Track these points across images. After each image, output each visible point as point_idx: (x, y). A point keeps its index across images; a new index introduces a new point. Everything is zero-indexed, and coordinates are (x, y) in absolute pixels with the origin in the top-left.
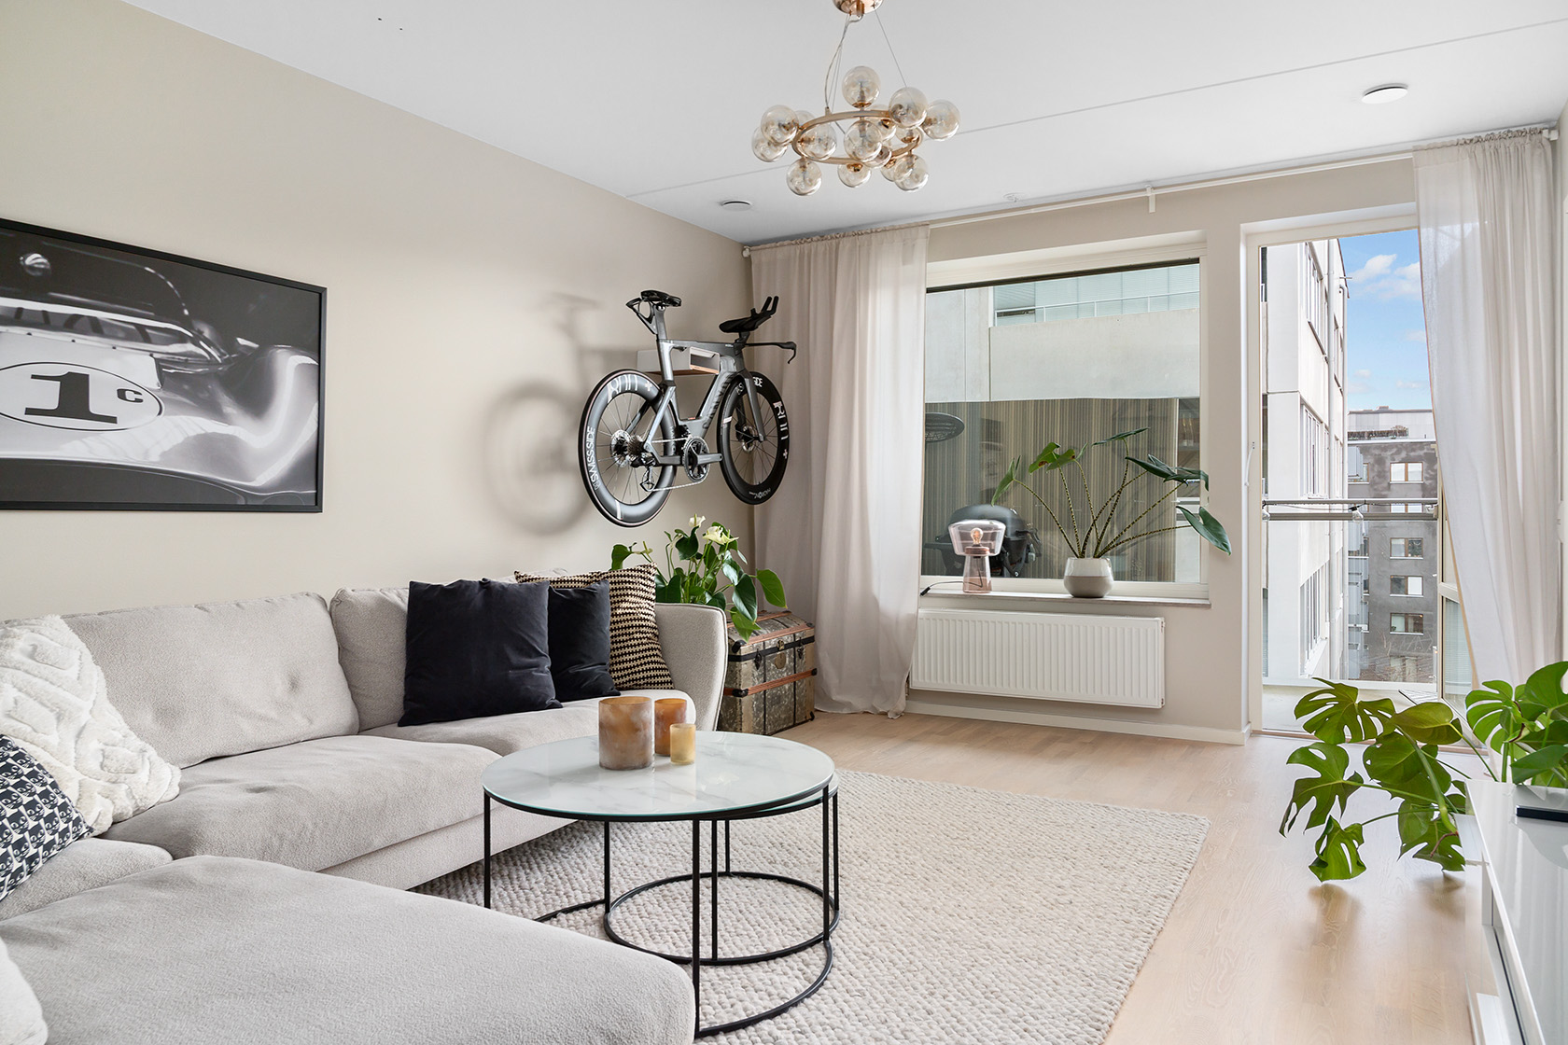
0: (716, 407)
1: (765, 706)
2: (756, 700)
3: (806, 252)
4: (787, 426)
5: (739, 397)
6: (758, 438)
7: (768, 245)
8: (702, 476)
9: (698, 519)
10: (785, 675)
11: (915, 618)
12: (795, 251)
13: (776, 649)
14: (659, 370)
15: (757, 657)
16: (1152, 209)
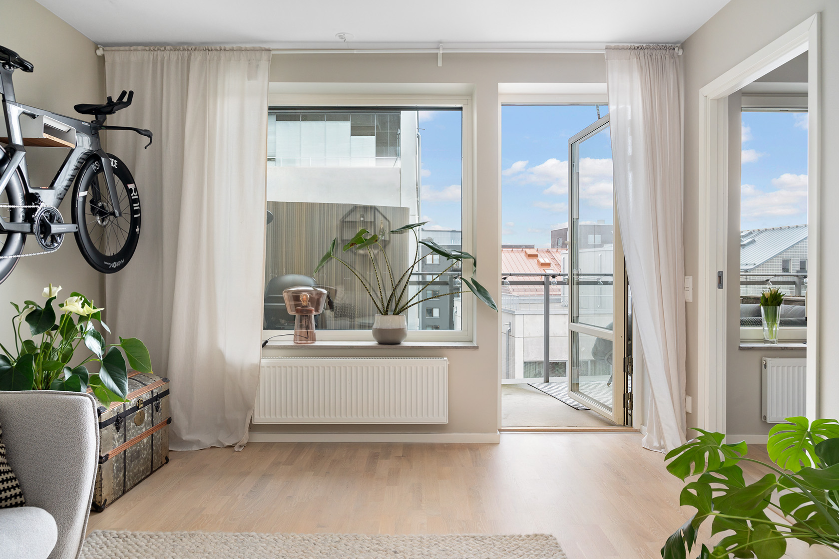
0: (71, 180)
1: (125, 465)
2: (117, 461)
3: (159, 59)
4: (139, 206)
5: (94, 175)
6: (113, 214)
7: (122, 48)
8: (56, 245)
9: (54, 289)
10: (144, 430)
11: (259, 367)
12: (149, 56)
13: (137, 408)
14: (7, 136)
15: (117, 420)
16: (440, 64)
